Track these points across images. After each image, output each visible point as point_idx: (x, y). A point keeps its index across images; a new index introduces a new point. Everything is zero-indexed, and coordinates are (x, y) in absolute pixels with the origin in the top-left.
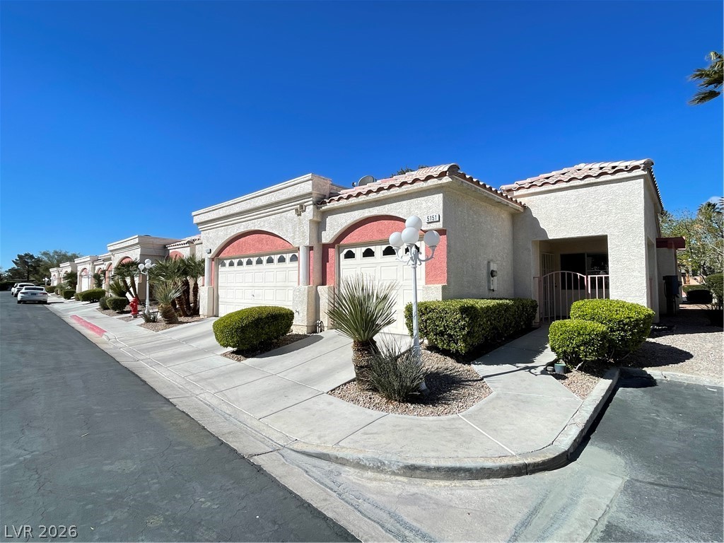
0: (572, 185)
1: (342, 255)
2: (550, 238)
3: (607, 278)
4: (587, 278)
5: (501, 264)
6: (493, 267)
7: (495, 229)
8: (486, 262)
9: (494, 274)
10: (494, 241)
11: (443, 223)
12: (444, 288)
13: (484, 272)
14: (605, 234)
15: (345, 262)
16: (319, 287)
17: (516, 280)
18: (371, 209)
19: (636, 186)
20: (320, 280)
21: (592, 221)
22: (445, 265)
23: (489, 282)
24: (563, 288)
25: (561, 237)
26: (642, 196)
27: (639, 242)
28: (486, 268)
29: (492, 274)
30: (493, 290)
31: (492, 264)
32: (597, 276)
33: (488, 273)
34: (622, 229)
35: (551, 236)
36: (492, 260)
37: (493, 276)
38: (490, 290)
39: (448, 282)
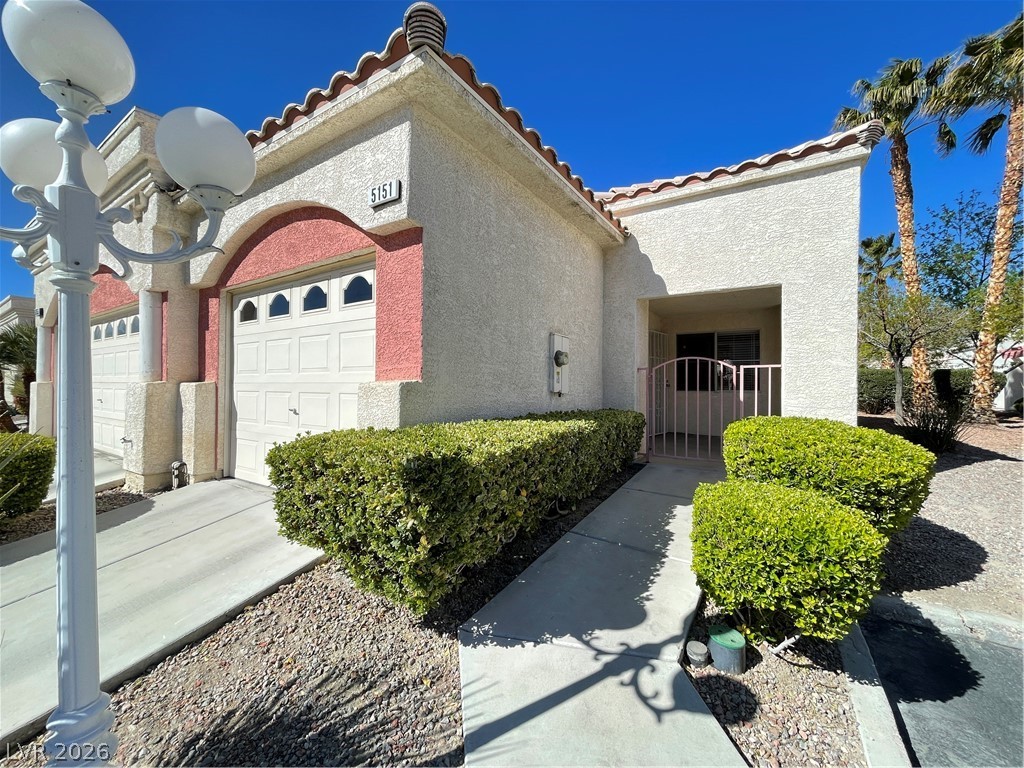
0: (717, 185)
1: (237, 314)
2: (670, 293)
3: (777, 373)
4: (738, 370)
5: (579, 340)
6: (561, 344)
7: (568, 268)
8: (544, 334)
9: (563, 359)
10: (566, 292)
11: (409, 205)
12: (407, 391)
13: (542, 356)
14: (778, 282)
15: (241, 329)
16: (183, 386)
17: (607, 373)
18: (268, 193)
19: (846, 183)
20: (194, 371)
21: (752, 257)
22: (417, 325)
23: (551, 376)
24: (681, 387)
25: (692, 291)
26: (857, 200)
27: (847, 298)
28: (546, 346)
29: (557, 359)
30: (560, 394)
31: (557, 339)
32: (756, 367)
33: (550, 358)
34: (811, 271)
35: (673, 290)
36: (559, 331)
37: (559, 364)
38: (552, 393)
39: (424, 372)
